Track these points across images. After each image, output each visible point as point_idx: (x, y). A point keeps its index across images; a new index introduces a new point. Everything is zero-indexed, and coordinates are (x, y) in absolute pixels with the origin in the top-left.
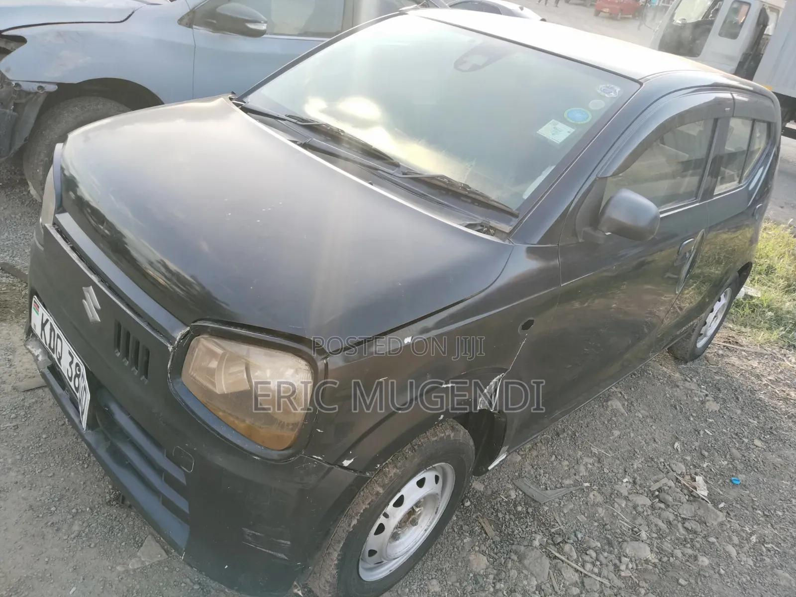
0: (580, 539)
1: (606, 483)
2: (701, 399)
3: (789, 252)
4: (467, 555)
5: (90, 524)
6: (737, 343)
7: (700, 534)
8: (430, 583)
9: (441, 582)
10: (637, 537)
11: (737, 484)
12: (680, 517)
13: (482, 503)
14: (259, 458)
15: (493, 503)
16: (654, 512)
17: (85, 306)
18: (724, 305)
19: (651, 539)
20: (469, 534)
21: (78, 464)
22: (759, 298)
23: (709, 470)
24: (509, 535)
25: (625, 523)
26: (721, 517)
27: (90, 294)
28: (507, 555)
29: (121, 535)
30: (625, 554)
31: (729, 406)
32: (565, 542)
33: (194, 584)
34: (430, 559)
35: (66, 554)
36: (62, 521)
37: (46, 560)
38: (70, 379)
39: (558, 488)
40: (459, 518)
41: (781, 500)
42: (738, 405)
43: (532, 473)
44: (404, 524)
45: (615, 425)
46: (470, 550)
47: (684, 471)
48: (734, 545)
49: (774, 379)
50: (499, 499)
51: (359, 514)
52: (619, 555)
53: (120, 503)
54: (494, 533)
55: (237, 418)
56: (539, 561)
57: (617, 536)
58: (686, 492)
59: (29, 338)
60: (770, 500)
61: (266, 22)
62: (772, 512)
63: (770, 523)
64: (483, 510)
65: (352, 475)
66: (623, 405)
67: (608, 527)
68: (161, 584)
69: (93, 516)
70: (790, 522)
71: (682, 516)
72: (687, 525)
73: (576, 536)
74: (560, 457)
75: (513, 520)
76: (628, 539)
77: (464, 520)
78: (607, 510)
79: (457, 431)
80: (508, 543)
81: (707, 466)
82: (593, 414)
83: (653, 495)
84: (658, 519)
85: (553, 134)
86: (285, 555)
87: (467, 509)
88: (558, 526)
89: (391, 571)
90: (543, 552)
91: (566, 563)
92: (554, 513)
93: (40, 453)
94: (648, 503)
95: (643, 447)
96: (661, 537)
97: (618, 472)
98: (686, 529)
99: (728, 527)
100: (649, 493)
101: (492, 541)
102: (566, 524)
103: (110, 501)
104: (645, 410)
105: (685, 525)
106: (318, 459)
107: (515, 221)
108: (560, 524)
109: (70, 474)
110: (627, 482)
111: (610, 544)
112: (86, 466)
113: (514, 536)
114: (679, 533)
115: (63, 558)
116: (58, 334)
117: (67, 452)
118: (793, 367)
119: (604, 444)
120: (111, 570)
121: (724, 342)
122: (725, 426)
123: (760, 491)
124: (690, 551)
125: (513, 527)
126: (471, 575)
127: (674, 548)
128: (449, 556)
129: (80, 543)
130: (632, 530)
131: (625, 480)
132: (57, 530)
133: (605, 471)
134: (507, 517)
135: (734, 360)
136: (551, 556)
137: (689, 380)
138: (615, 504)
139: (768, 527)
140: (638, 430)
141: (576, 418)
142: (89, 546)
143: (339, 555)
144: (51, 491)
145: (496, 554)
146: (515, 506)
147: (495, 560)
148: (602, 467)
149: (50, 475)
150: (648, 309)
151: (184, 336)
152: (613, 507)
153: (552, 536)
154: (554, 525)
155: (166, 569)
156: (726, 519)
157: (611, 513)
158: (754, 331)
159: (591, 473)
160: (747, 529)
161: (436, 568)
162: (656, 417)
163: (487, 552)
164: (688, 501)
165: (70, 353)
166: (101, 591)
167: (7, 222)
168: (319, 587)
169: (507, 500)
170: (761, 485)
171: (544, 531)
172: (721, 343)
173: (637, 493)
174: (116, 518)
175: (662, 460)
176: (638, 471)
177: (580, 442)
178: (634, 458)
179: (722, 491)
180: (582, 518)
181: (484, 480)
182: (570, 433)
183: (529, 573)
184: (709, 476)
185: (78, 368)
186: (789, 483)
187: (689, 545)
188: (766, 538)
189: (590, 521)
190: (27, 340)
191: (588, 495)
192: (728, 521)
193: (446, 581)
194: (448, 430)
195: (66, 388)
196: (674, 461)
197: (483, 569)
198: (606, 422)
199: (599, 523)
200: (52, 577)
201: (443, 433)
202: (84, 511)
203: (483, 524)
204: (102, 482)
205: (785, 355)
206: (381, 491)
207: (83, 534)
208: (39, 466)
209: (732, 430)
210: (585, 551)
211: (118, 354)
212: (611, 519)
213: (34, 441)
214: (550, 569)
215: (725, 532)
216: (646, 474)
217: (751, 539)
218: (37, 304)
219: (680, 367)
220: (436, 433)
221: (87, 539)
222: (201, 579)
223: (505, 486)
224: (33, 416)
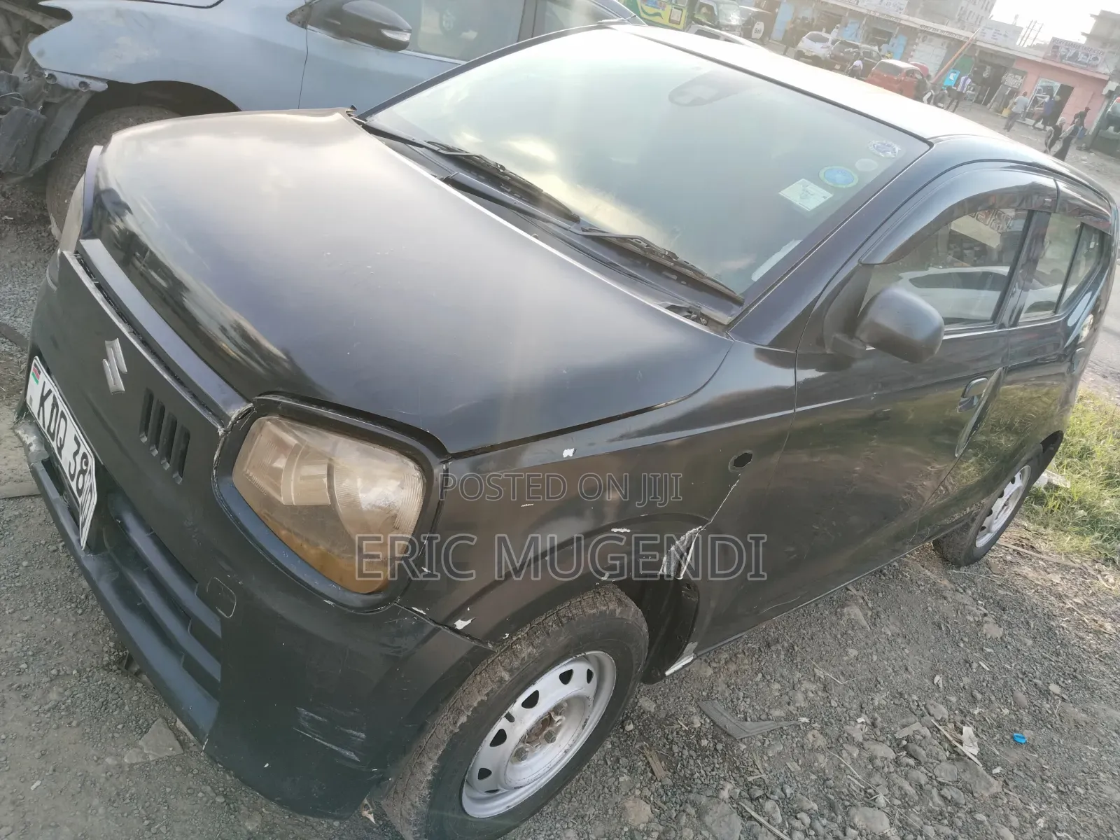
0: (788, 796)
1: (832, 720)
2: (977, 619)
3: (1114, 433)
4: (622, 799)
5: (75, 693)
6: (1032, 547)
7: (964, 807)
8: (565, 834)
9: (581, 835)
10: (871, 802)
11: (1021, 743)
12: (936, 780)
13: (650, 728)
14: (332, 603)
15: (666, 731)
16: (898, 770)
17: (105, 368)
18: (1018, 489)
19: (892, 806)
20: (628, 770)
21: (68, 607)
22: (1068, 489)
23: (982, 720)
24: (686, 778)
25: (855, 780)
26: (995, 785)
27: (115, 351)
28: (681, 806)
29: (118, 714)
30: (852, 824)
31: (1016, 633)
32: (767, 797)
33: (217, 795)
34: (568, 800)
35: (33, 732)
36: (34, 685)
37: (3, 737)
38: (72, 477)
39: (763, 720)
40: (616, 747)
41: (1083, 772)
42: (1030, 633)
43: (727, 695)
44: (536, 737)
45: (851, 642)
46: (628, 794)
47: (946, 717)
48: (1012, 829)
49: (1083, 603)
50: (676, 726)
51: (471, 709)
52: (844, 825)
53: (123, 668)
54: (663, 773)
55: (307, 541)
56: (727, 820)
57: (843, 797)
58: (946, 745)
59: (21, 420)
60: (1068, 770)
61: (409, 31)
62: (1070, 787)
63: (1066, 803)
64: (651, 739)
65: (468, 644)
66: (865, 615)
67: (831, 783)
68: (168, 790)
69: (80, 683)
70: (1094, 805)
71: (940, 779)
72: (945, 792)
73: (783, 790)
74: (769, 677)
75: (694, 758)
76: (859, 804)
77: (623, 750)
78: (831, 759)
79: (626, 606)
80: (683, 789)
81: (979, 713)
82: (822, 622)
83: (898, 745)
84: (903, 780)
85: (801, 198)
86: (355, 754)
87: (629, 735)
88: (759, 773)
89: (508, 807)
90: (734, 808)
91: (765, 827)
92: (754, 755)
93: (15, 586)
94: (892, 755)
95: (889, 677)
96: (906, 806)
97: (851, 708)
98: (944, 798)
99: (1005, 802)
100: (893, 741)
101: (660, 784)
102: (771, 771)
103: (108, 664)
104: (896, 626)
105: (942, 792)
106: (419, 613)
107: (737, 310)
108: (762, 771)
109: (55, 620)
110: (862, 723)
111: (832, 807)
112: (80, 611)
113: (694, 780)
114: (933, 803)
115: (27, 738)
116: (62, 412)
117: (55, 589)
118: (1110, 589)
119: (833, 666)
120: (96, 761)
121: (1015, 544)
122: (1009, 661)
123: (1053, 757)
124: (948, 831)
125: (693, 768)
126: (626, 829)
127: (924, 823)
128: (596, 798)
129: (56, 718)
130: (866, 792)
131: (859, 720)
132: (24, 697)
133: (833, 705)
134: (686, 752)
135: (1026, 570)
136: (744, 814)
137: (962, 591)
138: (844, 751)
139: (1062, 808)
140: (883, 652)
141: (797, 626)
142: (70, 724)
143: (435, 767)
144: (24, 640)
145: (665, 803)
146: (699, 738)
147: (662, 812)
148: (828, 697)
149: (26, 618)
150: (908, 482)
151: (243, 416)
152: (841, 756)
153: (748, 787)
154: (753, 772)
155: (178, 769)
156: (1003, 790)
157: (836, 763)
158: (1058, 534)
159: (813, 706)
160: (1033, 808)
161: (575, 814)
162: (911, 636)
163: (652, 799)
164: (948, 759)
165: (76, 439)
166: (79, 790)
167: (14, 269)
168: (401, 815)
169: (687, 729)
170: (1056, 748)
171: (738, 778)
172: (1010, 546)
173: (876, 740)
174: (114, 688)
175: (915, 698)
176: (879, 709)
177: (799, 659)
178: (875, 689)
179: (999, 750)
180: (794, 766)
181: (657, 697)
182: (786, 645)
183: (711, 835)
184: (981, 727)
185: (84, 460)
186: (1096, 750)
187: (946, 822)
188: (1059, 824)
189: (805, 771)
190: (17, 423)
191: (806, 735)
192: (1006, 793)
193: (588, 833)
194: (613, 603)
195: (65, 493)
196: (932, 702)
197: (643, 823)
198: (839, 636)
199: (818, 776)
200: (8, 762)
201: (605, 606)
202: (68, 675)
203: (650, 759)
204: (100, 636)
205: (1100, 572)
206: (507, 677)
207: (63, 707)
208: (11, 604)
209: (1019, 667)
210: (794, 814)
211: (145, 439)
212: (837, 772)
213: (9, 568)
214: (741, 833)
215: (1000, 809)
216: (891, 715)
217: (1037, 822)
218: (38, 368)
219: (950, 572)
220: (595, 603)
221: (67, 713)
222: (228, 790)
223: (686, 708)
224: (13, 534)
